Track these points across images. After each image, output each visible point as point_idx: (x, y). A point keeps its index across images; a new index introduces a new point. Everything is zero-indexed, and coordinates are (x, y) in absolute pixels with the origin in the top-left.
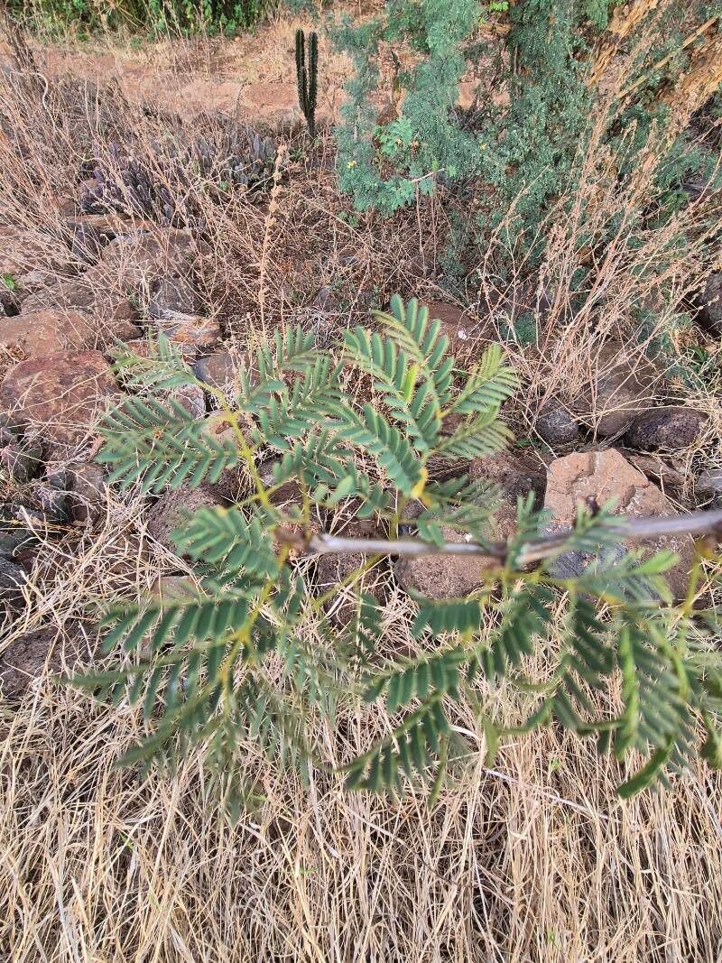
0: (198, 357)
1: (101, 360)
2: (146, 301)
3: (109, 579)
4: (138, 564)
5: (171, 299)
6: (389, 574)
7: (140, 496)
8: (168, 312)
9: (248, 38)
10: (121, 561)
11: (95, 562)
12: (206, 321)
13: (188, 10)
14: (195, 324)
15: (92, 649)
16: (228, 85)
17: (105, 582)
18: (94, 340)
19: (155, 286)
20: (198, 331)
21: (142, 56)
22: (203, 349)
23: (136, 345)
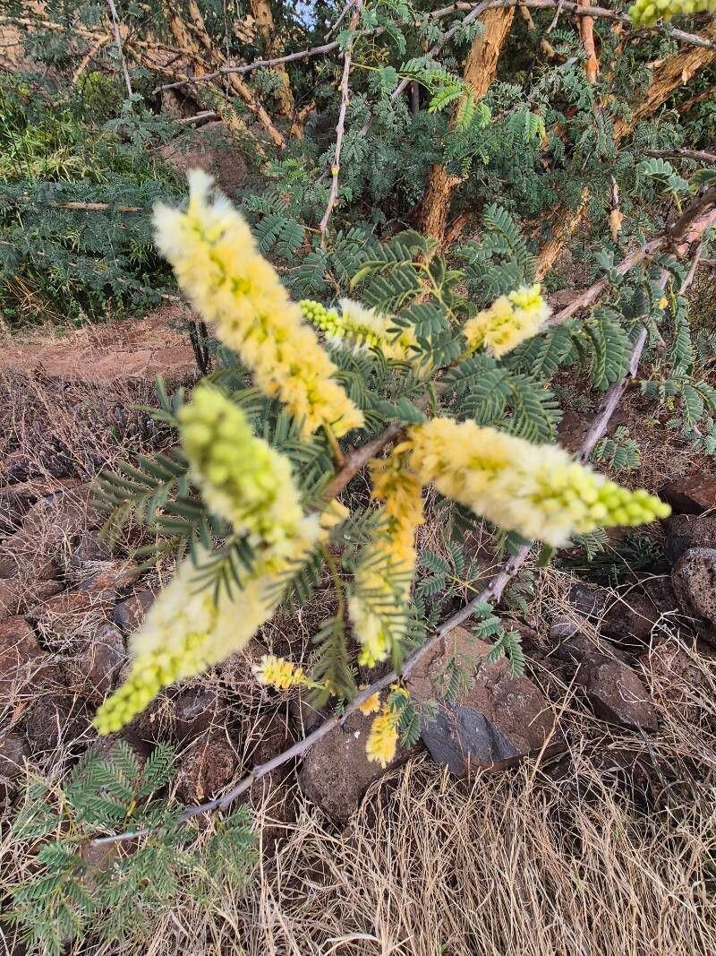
0: (118, 601)
1: (23, 625)
2: (68, 555)
3: (27, 863)
4: (58, 837)
5: (92, 550)
6: (297, 786)
7: (61, 761)
8: (88, 563)
9: (155, 316)
10: (40, 838)
11: (12, 848)
12: (125, 564)
13: (103, 304)
14: (114, 568)
15: (10, 949)
16: (139, 353)
17: (23, 868)
18: (16, 604)
19: (76, 541)
20: (117, 574)
21: (65, 340)
22: (122, 591)
23: (58, 601)
